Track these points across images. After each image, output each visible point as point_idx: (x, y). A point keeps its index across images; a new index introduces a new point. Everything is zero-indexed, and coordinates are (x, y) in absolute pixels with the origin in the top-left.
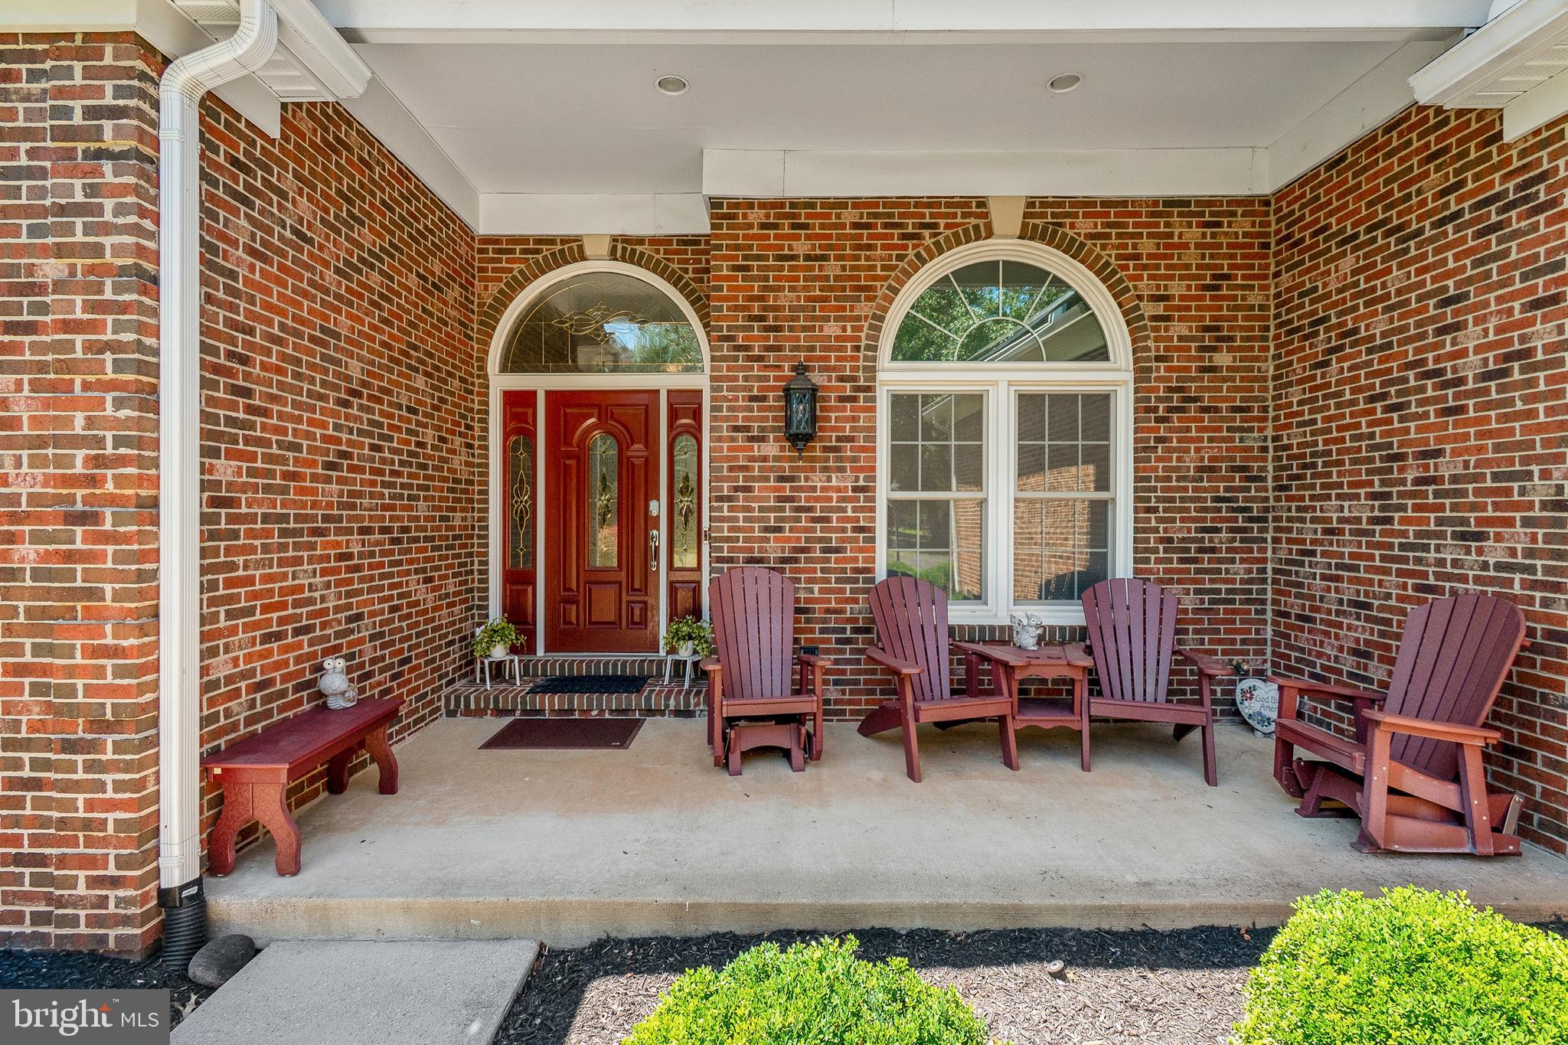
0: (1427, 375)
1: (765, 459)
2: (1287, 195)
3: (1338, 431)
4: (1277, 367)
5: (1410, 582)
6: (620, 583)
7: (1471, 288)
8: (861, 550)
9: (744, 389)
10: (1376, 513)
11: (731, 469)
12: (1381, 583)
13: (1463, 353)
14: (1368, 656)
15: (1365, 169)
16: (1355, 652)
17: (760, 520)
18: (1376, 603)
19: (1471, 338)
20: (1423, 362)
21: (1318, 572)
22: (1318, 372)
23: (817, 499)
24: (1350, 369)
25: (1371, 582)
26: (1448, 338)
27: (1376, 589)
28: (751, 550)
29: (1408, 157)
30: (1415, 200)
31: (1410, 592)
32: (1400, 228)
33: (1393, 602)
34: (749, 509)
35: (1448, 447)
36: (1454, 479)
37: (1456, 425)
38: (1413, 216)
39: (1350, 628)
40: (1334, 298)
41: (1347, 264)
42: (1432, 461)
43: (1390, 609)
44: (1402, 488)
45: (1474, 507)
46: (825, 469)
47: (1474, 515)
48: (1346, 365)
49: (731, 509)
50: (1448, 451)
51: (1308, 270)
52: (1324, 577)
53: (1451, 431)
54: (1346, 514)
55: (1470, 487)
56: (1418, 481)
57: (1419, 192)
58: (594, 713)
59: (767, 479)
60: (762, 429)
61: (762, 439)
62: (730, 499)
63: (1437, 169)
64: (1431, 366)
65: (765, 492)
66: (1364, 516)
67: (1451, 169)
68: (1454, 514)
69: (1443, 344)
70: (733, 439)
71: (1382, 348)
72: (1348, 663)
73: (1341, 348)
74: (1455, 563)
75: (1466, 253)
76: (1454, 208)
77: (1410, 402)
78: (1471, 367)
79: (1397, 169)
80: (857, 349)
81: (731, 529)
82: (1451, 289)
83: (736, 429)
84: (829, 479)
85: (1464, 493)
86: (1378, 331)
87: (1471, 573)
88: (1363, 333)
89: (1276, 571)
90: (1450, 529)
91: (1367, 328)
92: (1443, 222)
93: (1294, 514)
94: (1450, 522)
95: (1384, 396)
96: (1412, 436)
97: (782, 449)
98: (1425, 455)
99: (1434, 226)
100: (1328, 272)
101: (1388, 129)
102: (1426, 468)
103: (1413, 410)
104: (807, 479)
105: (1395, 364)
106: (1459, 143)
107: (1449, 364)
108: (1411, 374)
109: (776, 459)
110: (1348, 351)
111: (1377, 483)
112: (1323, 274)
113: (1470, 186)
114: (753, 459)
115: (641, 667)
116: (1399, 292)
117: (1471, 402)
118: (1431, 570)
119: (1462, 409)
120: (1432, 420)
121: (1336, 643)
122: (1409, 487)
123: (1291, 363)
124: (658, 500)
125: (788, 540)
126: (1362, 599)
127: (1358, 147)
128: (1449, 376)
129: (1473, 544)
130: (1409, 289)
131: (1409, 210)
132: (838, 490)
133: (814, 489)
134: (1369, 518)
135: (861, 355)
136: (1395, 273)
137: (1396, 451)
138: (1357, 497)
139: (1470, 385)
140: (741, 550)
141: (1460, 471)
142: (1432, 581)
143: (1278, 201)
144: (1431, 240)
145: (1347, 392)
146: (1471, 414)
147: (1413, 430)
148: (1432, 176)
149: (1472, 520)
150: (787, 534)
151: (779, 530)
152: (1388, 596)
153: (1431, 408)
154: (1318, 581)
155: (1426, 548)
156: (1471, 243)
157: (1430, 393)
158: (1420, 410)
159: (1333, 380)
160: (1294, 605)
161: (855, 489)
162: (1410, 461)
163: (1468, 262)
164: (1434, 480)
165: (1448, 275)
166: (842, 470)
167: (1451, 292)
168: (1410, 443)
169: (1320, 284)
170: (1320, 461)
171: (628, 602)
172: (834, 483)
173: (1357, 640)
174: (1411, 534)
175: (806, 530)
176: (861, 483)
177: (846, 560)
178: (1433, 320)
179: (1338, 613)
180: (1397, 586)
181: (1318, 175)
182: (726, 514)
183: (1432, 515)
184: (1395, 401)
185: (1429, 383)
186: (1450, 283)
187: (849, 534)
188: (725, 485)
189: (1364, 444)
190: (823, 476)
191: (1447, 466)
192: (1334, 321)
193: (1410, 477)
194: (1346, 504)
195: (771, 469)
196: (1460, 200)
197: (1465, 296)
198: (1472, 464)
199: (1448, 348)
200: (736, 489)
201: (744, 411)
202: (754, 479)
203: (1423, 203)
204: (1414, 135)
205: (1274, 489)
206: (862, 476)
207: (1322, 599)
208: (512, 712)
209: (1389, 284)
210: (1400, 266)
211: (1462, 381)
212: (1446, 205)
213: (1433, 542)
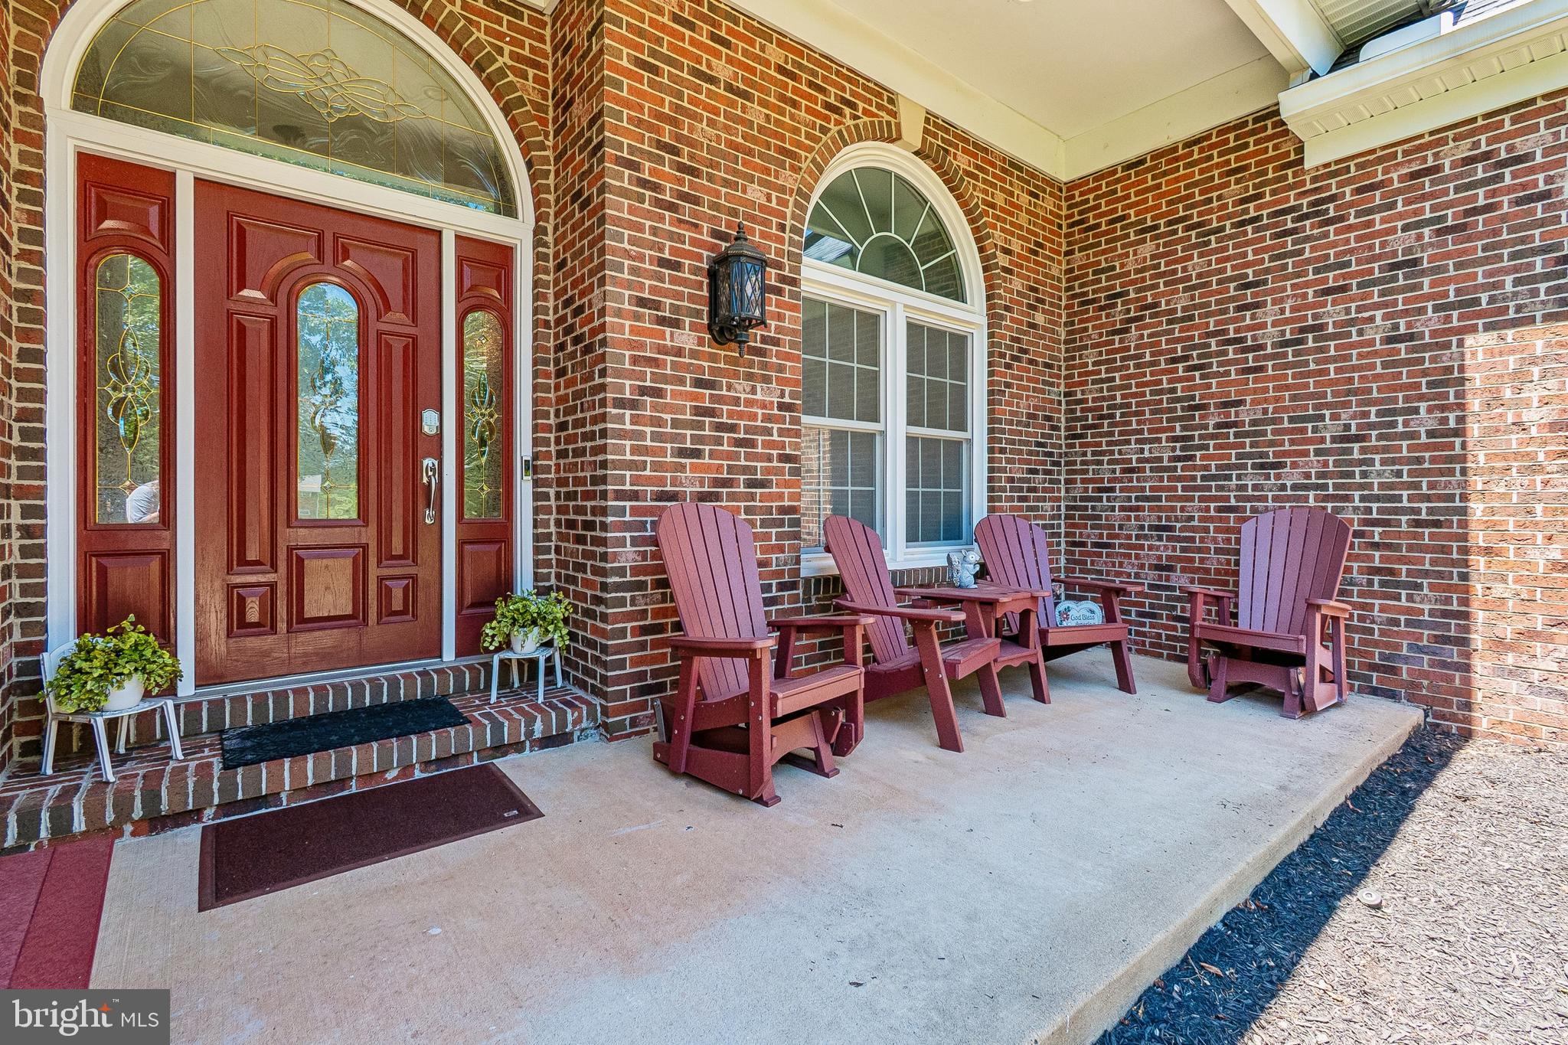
0: (1229, 342)
1: (679, 352)
2: (1080, 186)
3: (1137, 387)
4: (1069, 333)
5: (1212, 505)
6: (365, 548)
7: (1270, 276)
8: (787, 484)
9: (652, 246)
10: (1178, 453)
11: (635, 360)
12: (1183, 509)
13: (1263, 325)
14: (1170, 568)
15: (1165, 174)
16: (1158, 568)
17: (674, 438)
18: (1178, 525)
19: (1269, 314)
20: (1225, 332)
21: (1117, 505)
22: (1117, 338)
23: (741, 415)
24: (1150, 336)
25: (1173, 509)
26: (1248, 314)
27: (1179, 513)
28: (662, 481)
29: (1209, 169)
30: (1215, 204)
31: (1213, 513)
32: (1200, 225)
33: (1196, 523)
34: (660, 422)
35: (1248, 399)
36: (1253, 423)
37: (1255, 381)
38: (1214, 216)
39: (1151, 548)
40: (1133, 277)
41: (1147, 249)
42: (1233, 410)
43: (1193, 529)
44: (1203, 432)
45: (1272, 443)
46: (750, 377)
47: (1272, 449)
48: (1146, 333)
49: (635, 420)
50: (1248, 401)
51: (1104, 252)
52: (1122, 509)
53: (1251, 386)
54: (1147, 454)
55: (1269, 428)
56: (1218, 426)
57: (1219, 198)
58: (391, 775)
59: (681, 381)
60: (675, 309)
61: (676, 324)
62: (633, 405)
63: (1237, 182)
64: (1232, 335)
65: (679, 398)
66: (1166, 456)
67: (1251, 183)
68: (1254, 450)
69: (1244, 319)
70: (637, 317)
71: (1183, 319)
72: (1150, 576)
73: (1141, 318)
74: (1255, 487)
75: (1264, 250)
76: (1252, 214)
77: (1212, 363)
78: (1269, 336)
79: (1197, 177)
80: (782, 227)
81: (635, 450)
82: (1251, 276)
83: (641, 302)
84: (753, 391)
85: (1264, 433)
86: (1179, 306)
87: (1270, 494)
88: (1163, 307)
89: (1068, 508)
90: (1250, 462)
91: (1168, 303)
92: (1242, 223)
93: (1089, 457)
94: (1250, 456)
95: (1186, 358)
96: (1214, 390)
97: (701, 342)
98: (1226, 405)
99: (1233, 226)
100: (1127, 255)
101: (1189, 144)
102: (1228, 415)
103: (1215, 369)
104: (729, 388)
105: (1196, 333)
106: (1258, 164)
107: (1249, 334)
108: (1213, 341)
109: (694, 354)
110: (1147, 321)
111: (1178, 428)
112: (1120, 256)
113: (1268, 198)
114: (662, 350)
115: (428, 684)
116: (1199, 276)
117: (1270, 363)
118: (1232, 494)
119: (1261, 369)
120: (1233, 377)
121: (1136, 562)
122: (1211, 430)
123: (1086, 329)
124: (440, 410)
125: (708, 468)
126: (1163, 523)
127: (1157, 155)
128: (1249, 343)
129: (1272, 472)
130: (1209, 274)
131: (1211, 211)
132: (764, 406)
133: (736, 401)
134: (1169, 457)
135: (786, 236)
136: (1196, 260)
137: (1197, 402)
138: (1159, 440)
139: (1269, 350)
140: (649, 480)
141: (1259, 416)
142: (1233, 502)
143: (1069, 190)
144: (1231, 237)
145: (1148, 355)
146: (1270, 372)
147: (1214, 385)
148: (1233, 187)
149: (1271, 454)
150: (707, 460)
151: (697, 454)
152: (1192, 518)
153: (1232, 368)
154: (1117, 513)
155: (1228, 478)
156: (1269, 242)
157: (1231, 356)
158: (1221, 369)
159: (1133, 345)
160: (1090, 535)
161: (782, 406)
162: (1212, 410)
163: (1266, 256)
164: (1234, 424)
165: (1248, 265)
166: (767, 380)
167: (1251, 279)
168: (1212, 396)
169: (1117, 264)
170: (1118, 413)
171: (381, 580)
172: (759, 396)
173: (1160, 558)
174: (1213, 467)
175: (730, 456)
176: (787, 400)
177: (771, 497)
178: (1233, 299)
179: (1138, 537)
180: (1200, 510)
181: (1115, 172)
182: (628, 426)
183: (1233, 452)
184: (1196, 362)
185: (1231, 348)
186: (1250, 271)
187: (775, 464)
188: (628, 383)
189: (1165, 397)
190: (747, 385)
191: (1245, 415)
192: (1132, 295)
193: (1211, 423)
194: (1147, 447)
195: (687, 368)
196: (1258, 208)
197: (1265, 282)
198: (1270, 410)
199: (1248, 322)
200: (643, 391)
201: (651, 278)
202: (665, 379)
203: (1225, 207)
204: (1215, 153)
205: (1066, 438)
206: (787, 390)
207: (1121, 527)
208: (196, 814)
209: (1190, 268)
210: (1201, 255)
211: (1262, 347)
212: (1246, 211)
213: (1234, 472)
